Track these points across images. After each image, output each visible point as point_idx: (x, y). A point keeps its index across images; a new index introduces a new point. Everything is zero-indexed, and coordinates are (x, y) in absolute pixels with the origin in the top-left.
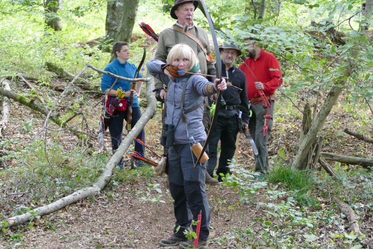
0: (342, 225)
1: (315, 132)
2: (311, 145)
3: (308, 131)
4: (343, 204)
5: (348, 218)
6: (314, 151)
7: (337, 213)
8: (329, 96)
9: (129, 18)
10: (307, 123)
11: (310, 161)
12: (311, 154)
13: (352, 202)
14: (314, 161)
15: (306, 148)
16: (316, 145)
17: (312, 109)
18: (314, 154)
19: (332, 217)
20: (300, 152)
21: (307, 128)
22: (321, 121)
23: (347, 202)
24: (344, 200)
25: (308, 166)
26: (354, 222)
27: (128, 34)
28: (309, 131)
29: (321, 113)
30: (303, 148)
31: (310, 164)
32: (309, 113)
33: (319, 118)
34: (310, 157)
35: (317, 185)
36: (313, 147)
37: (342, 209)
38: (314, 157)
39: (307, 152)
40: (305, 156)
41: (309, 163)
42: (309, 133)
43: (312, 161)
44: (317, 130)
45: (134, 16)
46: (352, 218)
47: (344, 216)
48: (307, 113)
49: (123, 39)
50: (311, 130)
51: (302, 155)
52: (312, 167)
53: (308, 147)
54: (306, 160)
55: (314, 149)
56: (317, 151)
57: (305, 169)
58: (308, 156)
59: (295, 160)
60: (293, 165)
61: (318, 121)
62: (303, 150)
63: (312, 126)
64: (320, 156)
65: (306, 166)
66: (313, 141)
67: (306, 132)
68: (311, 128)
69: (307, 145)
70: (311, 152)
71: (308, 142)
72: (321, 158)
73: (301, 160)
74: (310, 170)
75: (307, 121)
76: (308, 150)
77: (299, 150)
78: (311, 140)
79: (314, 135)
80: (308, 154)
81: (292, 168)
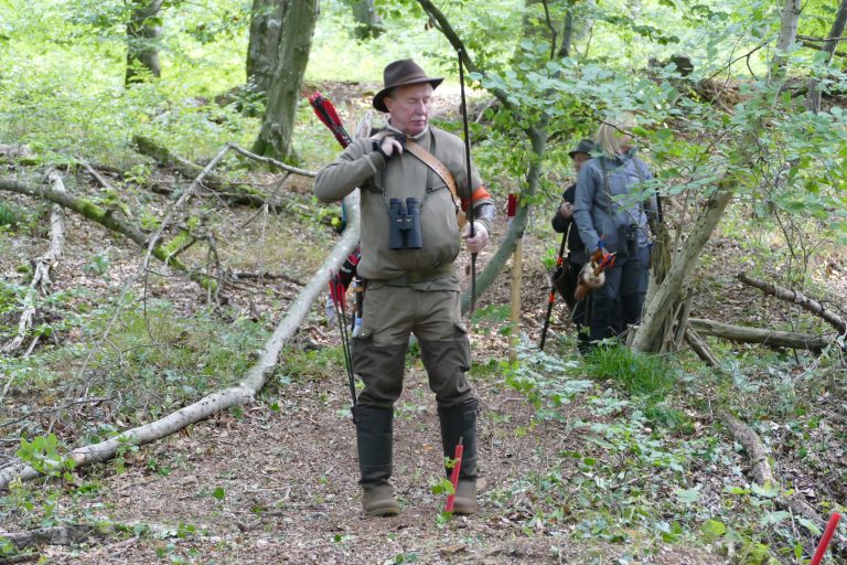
0: (737, 464)
1: (678, 280)
2: (670, 305)
3: (664, 277)
4: (737, 423)
5: (748, 450)
6: (675, 317)
7: (725, 441)
8: (707, 208)
9: (296, 50)
10: (661, 262)
11: (669, 336)
12: (669, 323)
13: (755, 420)
14: (676, 336)
15: (660, 311)
16: (680, 305)
17: (673, 233)
18: (677, 323)
19: (718, 450)
20: (648, 319)
21: (662, 273)
22: (691, 257)
23: (744, 419)
24: (739, 414)
25: (663, 347)
26: (761, 460)
27: (296, 83)
28: (667, 277)
29: (691, 241)
30: (654, 311)
31: (669, 343)
32: (666, 241)
33: (686, 252)
34: (669, 328)
35: (683, 384)
36: (675, 309)
37: (736, 434)
38: (677, 329)
39: (662, 320)
40: (658, 328)
41: (666, 340)
42: (666, 281)
43: (673, 335)
44: (682, 275)
45: (307, 46)
46: (756, 451)
47: (741, 447)
48: (663, 242)
49: (286, 92)
50: (671, 275)
51: (652, 325)
52: (671, 349)
53: (664, 308)
54: (661, 335)
55: (677, 312)
56: (681, 317)
57: (659, 352)
58: (663, 328)
59: (637, 335)
60: (634, 343)
61: (684, 257)
62: (656, 315)
63: (673, 267)
64: (687, 327)
65: (661, 347)
66: (675, 296)
67: (660, 280)
68: (671, 271)
69: (662, 305)
70: (669, 319)
71: (665, 300)
72: (689, 329)
73: (650, 335)
74: (667, 353)
75: (661, 257)
76: (663, 315)
77: (647, 314)
78: (670, 295)
79: (676, 286)
80: (664, 322)
81: (634, 350)
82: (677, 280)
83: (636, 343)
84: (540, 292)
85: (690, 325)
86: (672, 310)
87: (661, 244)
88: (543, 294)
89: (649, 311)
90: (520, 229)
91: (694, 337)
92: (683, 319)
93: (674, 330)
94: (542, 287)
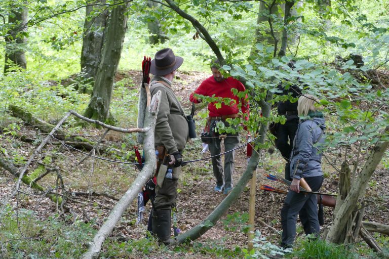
1: (355, 197)
2: (350, 213)
3: (346, 195)
6: (354, 220)
8: (374, 152)
9: (113, 51)
10: (344, 186)
11: (350, 232)
12: (350, 224)
14: (354, 233)
16: (357, 213)
17: (351, 168)
18: (355, 224)
20: (336, 222)
21: (345, 191)
22: (363, 183)
25: (346, 240)
27: (113, 71)
28: (348, 195)
29: (363, 173)
30: (340, 217)
31: (349, 237)
32: (347, 173)
33: (360, 179)
34: (349, 228)
36: (353, 216)
38: (354, 228)
39: (345, 222)
40: (342, 227)
41: (348, 235)
42: (348, 198)
43: (352, 232)
44: (358, 194)
45: (119, 49)
48: (345, 173)
49: (106, 77)
50: (351, 194)
51: (339, 226)
52: (351, 241)
53: (346, 215)
54: (344, 231)
55: (355, 218)
56: (357, 220)
57: (343, 242)
58: (346, 227)
59: (330, 232)
60: (327, 237)
61: (359, 182)
62: (341, 219)
63: (352, 188)
64: (361, 227)
65: (344, 239)
66: (353, 208)
67: (344, 197)
68: (351, 191)
69: (345, 212)
70: (350, 222)
71: (347, 209)
72: (362, 229)
73: (337, 232)
74: (349, 244)
75: (345, 183)
76: (346, 219)
77: (336, 219)
78: (350, 206)
79: (354, 201)
80: (346, 224)
81: (327, 242)
83: (329, 237)
84: (267, 204)
85: (363, 226)
86: (351, 216)
87: (344, 175)
88: (269, 206)
89: (337, 217)
90: (255, 164)
91: (366, 233)
92: (359, 222)
93: (352, 229)
94: (269, 201)
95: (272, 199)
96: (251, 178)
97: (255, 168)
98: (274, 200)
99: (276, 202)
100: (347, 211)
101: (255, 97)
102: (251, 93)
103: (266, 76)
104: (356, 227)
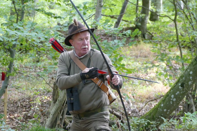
2: (59, 111)
3: (56, 101)
6: (61, 115)
10: (55, 95)
11: (59, 122)
12: (59, 117)
14: (61, 122)
16: (62, 111)
18: (61, 117)
20: (51, 116)
21: (56, 99)
25: (57, 126)
28: (57, 101)
30: (53, 113)
31: (59, 124)
32: (57, 88)
34: (58, 119)
36: (60, 112)
38: (61, 120)
39: (56, 116)
40: (54, 119)
41: (57, 123)
42: (57, 102)
43: (60, 122)
48: (55, 88)
50: (59, 100)
51: (53, 118)
52: (59, 127)
53: (56, 112)
54: (56, 121)
55: (61, 114)
56: (63, 115)
57: (55, 128)
58: (56, 119)
59: (47, 122)
60: (46, 125)
61: (63, 93)
62: (54, 115)
63: (59, 97)
64: (65, 119)
65: (56, 126)
66: (60, 108)
67: (55, 102)
68: (59, 99)
69: (56, 111)
70: (59, 116)
71: (57, 109)
72: (66, 120)
73: (52, 122)
74: (58, 128)
75: (55, 94)
76: (57, 114)
77: (50, 114)
78: (58, 107)
79: (61, 104)
80: (57, 117)
81: (46, 128)
82: (61, 102)
83: (47, 125)
84: (16, 108)
85: (66, 118)
86: (59, 112)
87: (55, 89)
88: (17, 109)
89: (51, 113)
90: (6, 85)
91: (68, 122)
92: (64, 116)
93: (60, 120)
94: (17, 106)
95: (19, 105)
96: (4, 93)
97: (6, 87)
98: (20, 105)
99: (21, 107)
100: (57, 110)
101: (6, 47)
102: (3, 44)
103: (10, 34)
104: (62, 119)
